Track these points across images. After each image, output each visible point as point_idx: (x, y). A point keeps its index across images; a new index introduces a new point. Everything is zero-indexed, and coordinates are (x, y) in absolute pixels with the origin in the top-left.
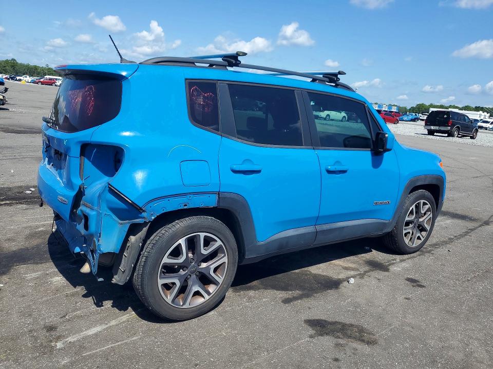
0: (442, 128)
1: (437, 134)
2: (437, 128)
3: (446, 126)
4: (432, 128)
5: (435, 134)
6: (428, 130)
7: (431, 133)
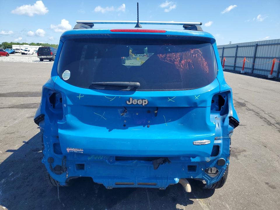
0: (48, 57)
1: (45, 60)
2: (45, 57)
3: (50, 55)
4: (43, 57)
5: (44, 60)
6: (40, 58)
7: (42, 60)
